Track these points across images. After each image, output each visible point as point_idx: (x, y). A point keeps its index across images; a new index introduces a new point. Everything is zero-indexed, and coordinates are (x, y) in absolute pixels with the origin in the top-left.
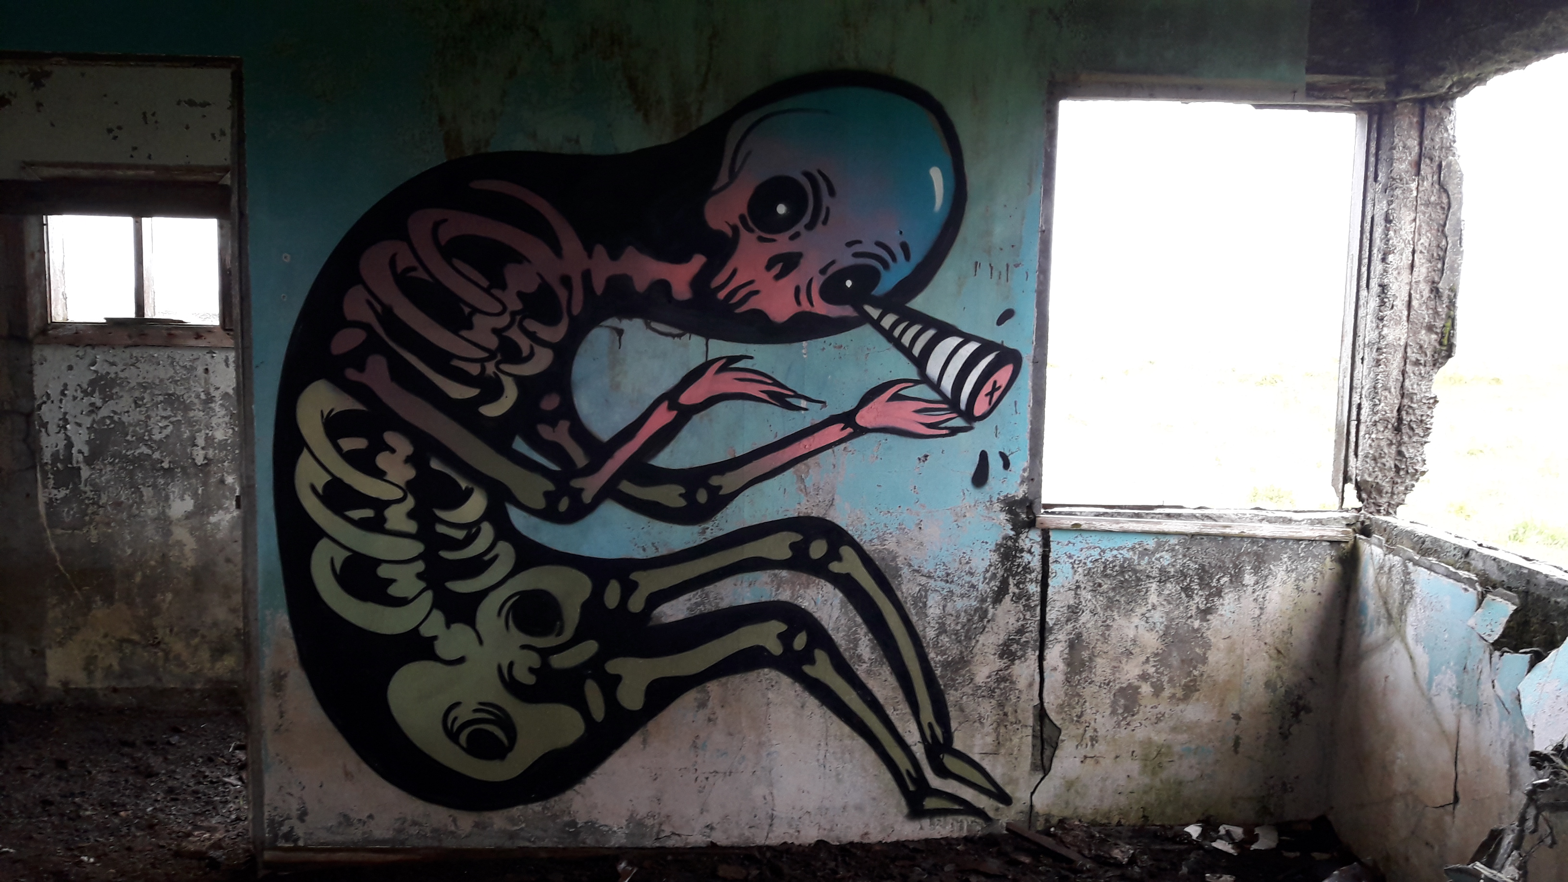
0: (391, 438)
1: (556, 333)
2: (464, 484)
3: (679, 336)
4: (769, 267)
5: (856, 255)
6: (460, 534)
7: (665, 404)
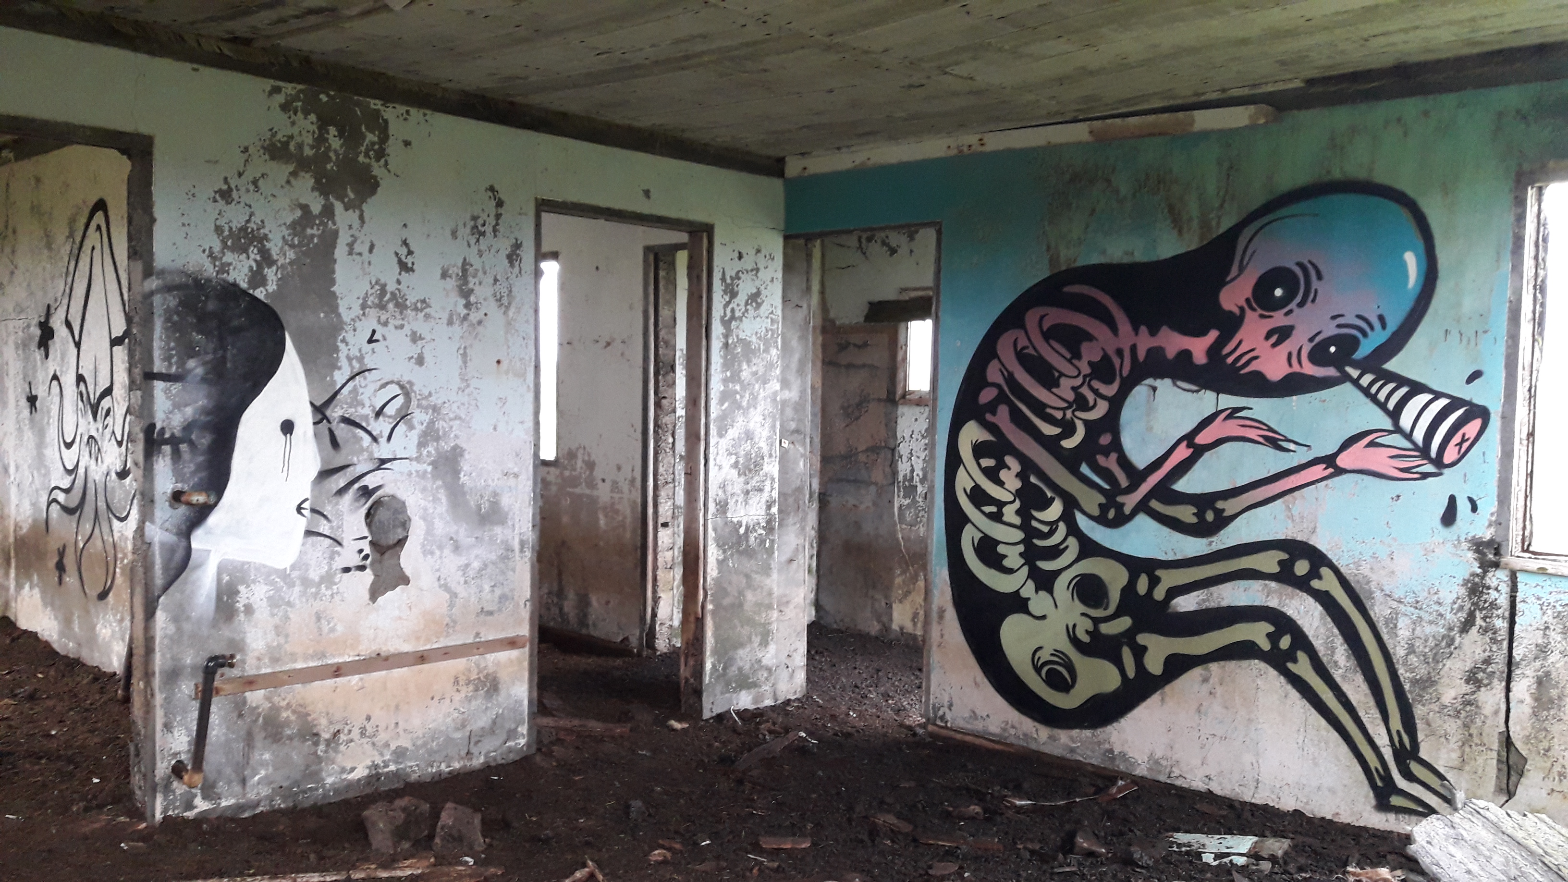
0: (1009, 460)
1: (1110, 390)
2: (1049, 494)
3: (1197, 391)
4: (1267, 337)
5: (1339, 326)
6: (1045, 529)
7: (1184, 444)
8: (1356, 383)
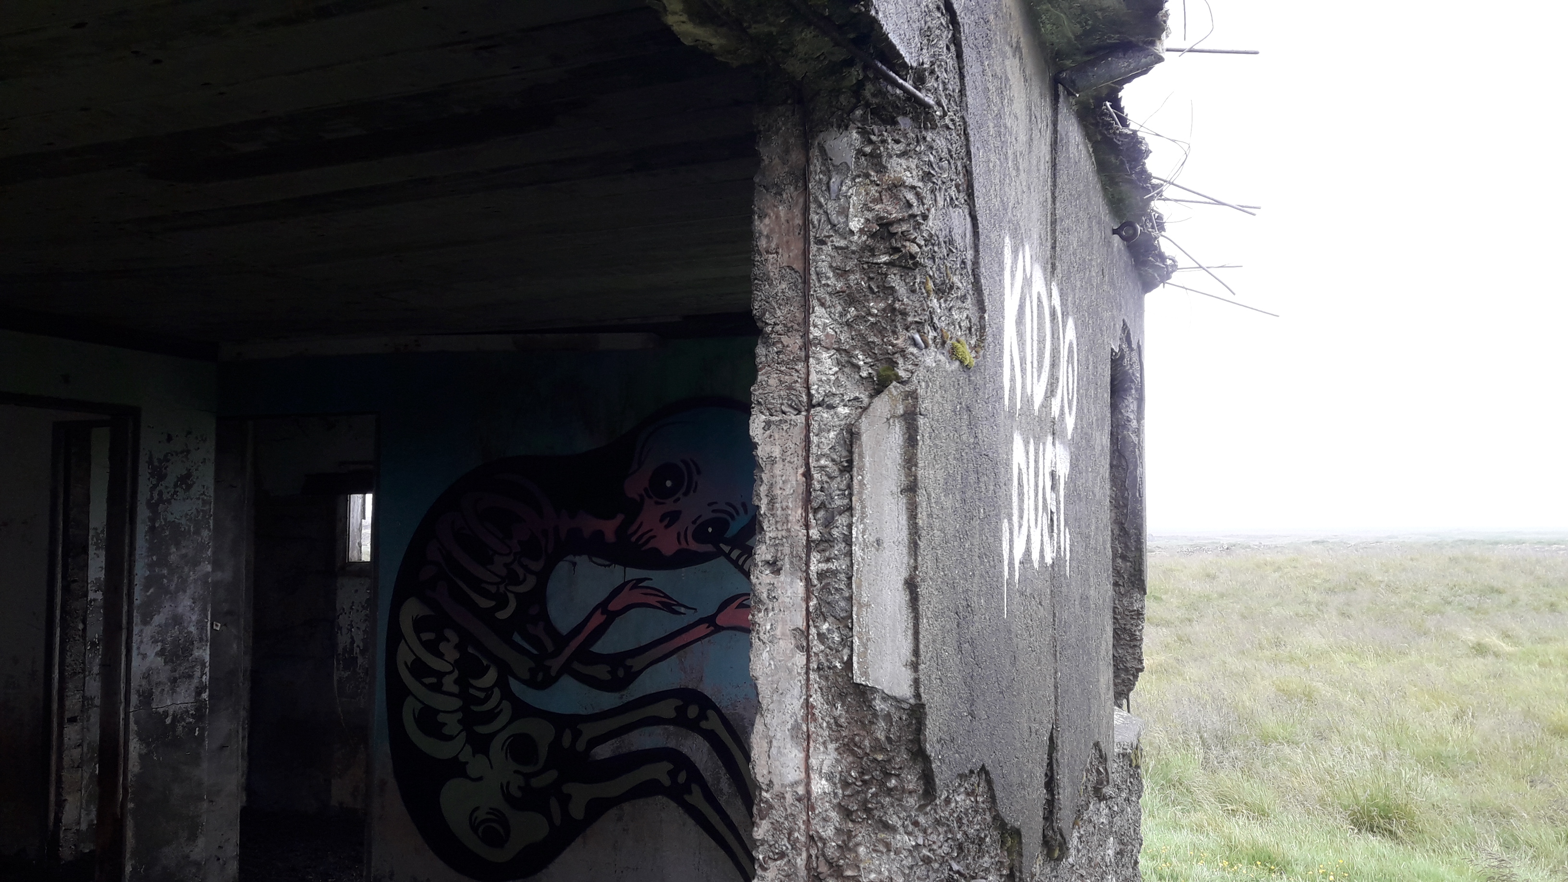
0: (448, 632)
3: (609, 566)
8: (727, 556)
